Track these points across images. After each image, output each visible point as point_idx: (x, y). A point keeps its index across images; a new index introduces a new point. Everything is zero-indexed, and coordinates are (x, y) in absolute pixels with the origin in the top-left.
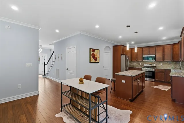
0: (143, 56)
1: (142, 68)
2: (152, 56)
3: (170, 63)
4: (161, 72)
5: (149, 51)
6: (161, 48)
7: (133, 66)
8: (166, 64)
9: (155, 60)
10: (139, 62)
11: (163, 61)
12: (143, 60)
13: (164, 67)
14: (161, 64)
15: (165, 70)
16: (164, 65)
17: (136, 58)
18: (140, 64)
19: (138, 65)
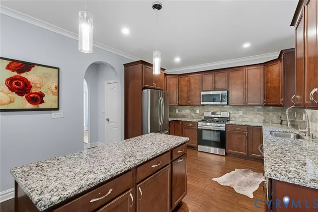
0: (203, 93)
1: (199, 123)
2: (220, 92)
3: (259, 110)
4: (239, 134)
5: (215, 82)
6: (241, 72)
7: (184, 117)
8: (251, 113)
9: (226, 103)
10: (195, 109)
11: (245, 104)
12: (202, 103)
13: (247, 119)
14: (241, 113)
15: (249, 127)
16: (245, 116)
17: (188, 97)
18: (198, 112)
19: (194, 115)
